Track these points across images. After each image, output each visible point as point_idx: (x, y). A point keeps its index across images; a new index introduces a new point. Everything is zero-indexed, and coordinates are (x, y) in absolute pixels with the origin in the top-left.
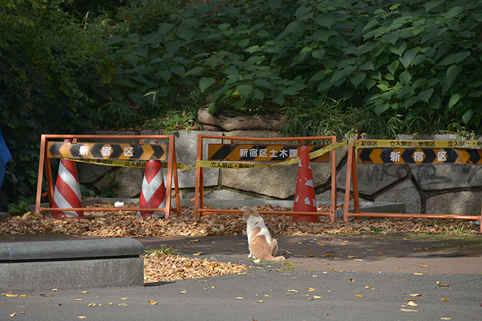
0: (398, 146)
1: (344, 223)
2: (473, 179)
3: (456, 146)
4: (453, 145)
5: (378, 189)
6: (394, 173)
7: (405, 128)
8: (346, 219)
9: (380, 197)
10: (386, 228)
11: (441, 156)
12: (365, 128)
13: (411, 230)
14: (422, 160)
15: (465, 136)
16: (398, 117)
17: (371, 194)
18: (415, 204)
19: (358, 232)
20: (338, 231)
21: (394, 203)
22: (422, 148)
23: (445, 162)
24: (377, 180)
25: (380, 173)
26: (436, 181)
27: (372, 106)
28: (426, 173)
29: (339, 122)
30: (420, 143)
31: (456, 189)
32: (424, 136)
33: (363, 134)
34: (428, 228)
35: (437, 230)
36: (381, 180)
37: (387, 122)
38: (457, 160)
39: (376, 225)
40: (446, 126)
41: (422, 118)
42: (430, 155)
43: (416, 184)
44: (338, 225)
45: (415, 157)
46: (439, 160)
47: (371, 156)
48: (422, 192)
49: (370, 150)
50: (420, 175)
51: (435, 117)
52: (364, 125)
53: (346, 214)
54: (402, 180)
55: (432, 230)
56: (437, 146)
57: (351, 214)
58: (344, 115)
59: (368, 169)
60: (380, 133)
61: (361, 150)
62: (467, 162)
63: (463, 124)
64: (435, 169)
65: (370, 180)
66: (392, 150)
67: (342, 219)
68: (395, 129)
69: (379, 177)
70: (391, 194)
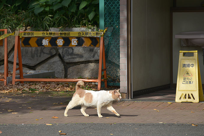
0: (47, 36)
1: (12, 85)
2: (96, 55)
3: (83, 36)
4: (81, 35)
5: (38, 62)
6: (48, 52)
7: (54, 24)
8: (14, 83)
9: (39, 67)
10: (39, 89)
11: (74, 42)
12: (29, 24)
13: (55, 90)
14: (62, 44)
15: (90, 28)
16: (50, 17)
17: (33, 65)
18: (61, 71)
19: (20, 92)
20: (7, 91)
21: (47, 71)
22: (62, 37)
23: (76, 45)
24: (37, 56)
25: (39, 52)
26: (73, 57)
27: (33, 9)
28: (67, 52)
29: (13, 20)
30: (60, 33)
31: (85, 61)
32: (66, 28)
33: (28, 27)
34: (65, 88)
35: (71, 89)
36: (40, 56)
37: (43, 20)
38: (84, 44)
39: (33, 87)
40: (79, 22)
41: (64, 17)
42: (67, 41)
43: (61, 58)
44: (8, 88)
45: (58, 43)
46: (73, 44)
47: (30, 42)
48: (65, 64)
49: (29, 38)
50: (64, 53)
51: (73, 17)
52: (29, 22)
53: (14, 80)
54: (52, 56)
55: (68, 89)
56: (71, 35)
57: (17, 80)
58: (16, 15)
59: (32, 49)
60: (38, 27)
61: (24, 38)
62: (90, 46)
63: (89, 21)
64: (73, 49)
65: (33, 56)
66: (43, 38)
67: (11, 83)
68: (48, 25)
69: (39, 55)
70: (46, 65)
